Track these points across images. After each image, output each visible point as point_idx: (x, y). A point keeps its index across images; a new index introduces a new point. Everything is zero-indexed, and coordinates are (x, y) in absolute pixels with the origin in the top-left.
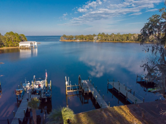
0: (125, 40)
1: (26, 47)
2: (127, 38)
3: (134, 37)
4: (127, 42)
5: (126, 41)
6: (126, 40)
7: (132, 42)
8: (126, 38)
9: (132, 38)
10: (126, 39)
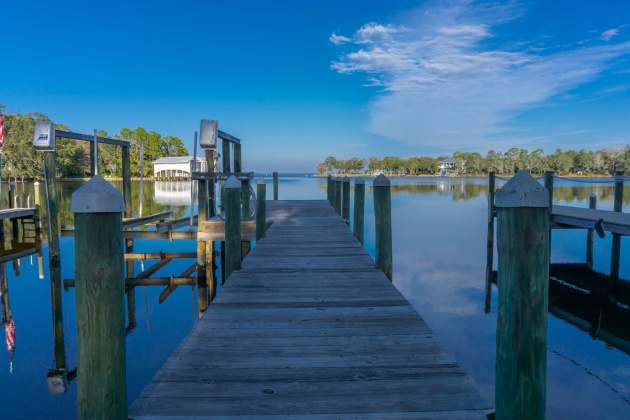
0: (567, 170)
1: (177, 175)
2: (576, 160)
3: (606, 158)
4: (575, 175)
5: (571, 175)
6: (572, 170)
7: (600, 176)
8: (571, 160)
9: (599, 162)
10: (571, 166)
